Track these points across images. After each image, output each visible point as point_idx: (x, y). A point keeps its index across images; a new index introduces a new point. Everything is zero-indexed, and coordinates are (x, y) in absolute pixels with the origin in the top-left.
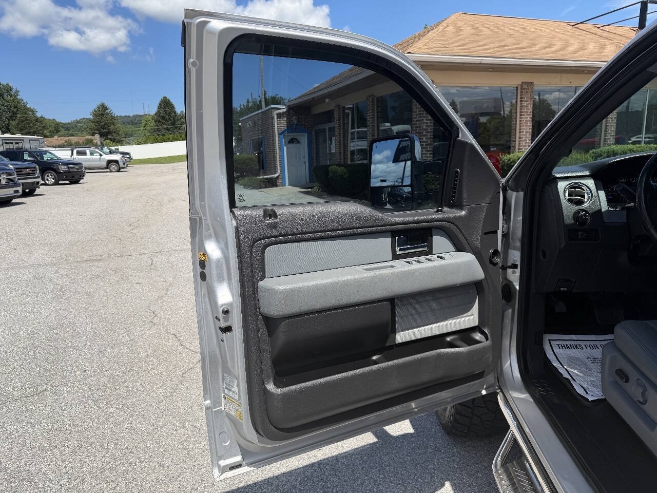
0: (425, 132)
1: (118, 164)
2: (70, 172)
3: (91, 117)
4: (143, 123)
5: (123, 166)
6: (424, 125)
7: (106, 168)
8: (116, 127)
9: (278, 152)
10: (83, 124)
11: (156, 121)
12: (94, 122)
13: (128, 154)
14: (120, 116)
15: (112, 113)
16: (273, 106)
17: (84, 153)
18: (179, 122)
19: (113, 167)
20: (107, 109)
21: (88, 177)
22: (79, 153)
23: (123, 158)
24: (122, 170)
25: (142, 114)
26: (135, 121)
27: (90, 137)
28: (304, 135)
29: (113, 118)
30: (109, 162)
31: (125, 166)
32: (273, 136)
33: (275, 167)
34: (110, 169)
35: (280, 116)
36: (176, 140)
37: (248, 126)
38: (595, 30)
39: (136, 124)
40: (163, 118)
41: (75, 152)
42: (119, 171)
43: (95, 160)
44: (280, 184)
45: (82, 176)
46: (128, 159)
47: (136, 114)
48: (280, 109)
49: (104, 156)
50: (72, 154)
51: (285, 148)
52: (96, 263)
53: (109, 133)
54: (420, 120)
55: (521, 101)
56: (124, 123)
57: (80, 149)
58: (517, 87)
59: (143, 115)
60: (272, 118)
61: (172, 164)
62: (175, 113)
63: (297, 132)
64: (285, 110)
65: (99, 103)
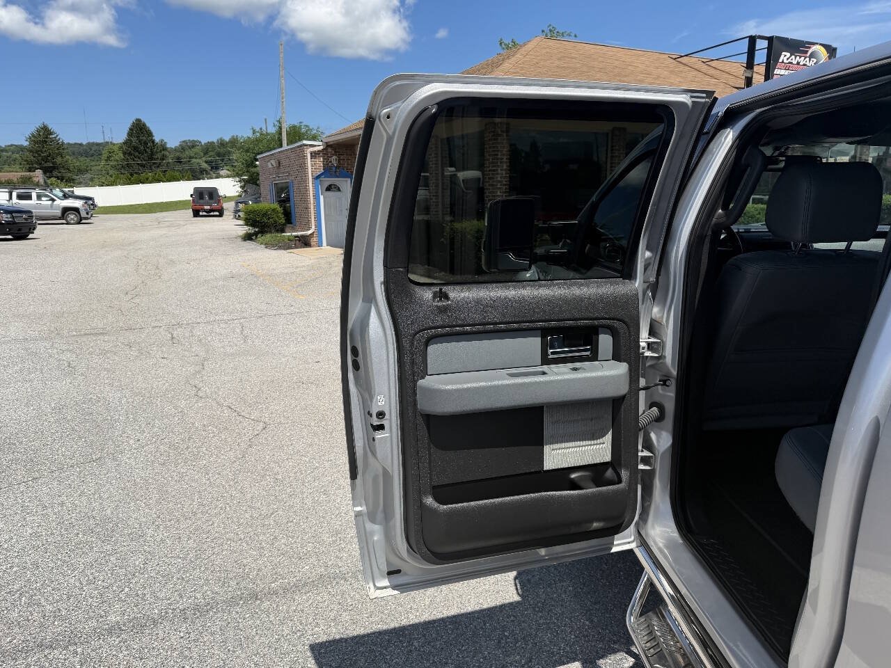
0: (499, 184)
1: (79, 213)
2: (14, 223)
3: (26, 144)
4: (106, 155)
5: (86, 216)
6: (499, 176)
7: (60, 219)
8: (65, 159)
9: (312, 202)
10: (10, 153)
11: (124, 153)
12: (31, 151)
13: (90, 199)
14: (69, 144)
15: (59, 139)
16: (305, 142)
17: (29, 197)
18: (159, 155)
19: (72, 216)
20: (51, 134)
21: (40, 231)
22: (20, 197)
23: (86, 205)
24: (83, 221)
25: (100, 142)
26: (92, 151)
27: (28, 173)
28: (347, 181)
29: (61, 147)
30: (66, 210)
31: (89, 216)
32: (305, 181)
33: (309, 222)
34: (67, 220)
35: (314, 155)
36: (159, 181)
37: (270, 166)
38: (700, 65)
39: (92, 156)
40: (135, 149)
41: (14, 194)
42: (79, 223)
43: (45, 207)
44: (315, 243)
45: (32, 229)
46: (92, 207)
47: (91, 141)
48: (315, 146)
49: (58, 202)
50: (11, 198)
51: (322, 198)
52: (101, 337)
53: (54, 168)
54: (494, 170)
55: (612, 150)
56: (74, 154)
57: (22, 191)
58: (607, 134)
59: (102, 143)
60: (304, 157)
61: (153, 214)
62: (153, 142)
63: (338, 177)
64: (321, 148)
65: (39, 124)
